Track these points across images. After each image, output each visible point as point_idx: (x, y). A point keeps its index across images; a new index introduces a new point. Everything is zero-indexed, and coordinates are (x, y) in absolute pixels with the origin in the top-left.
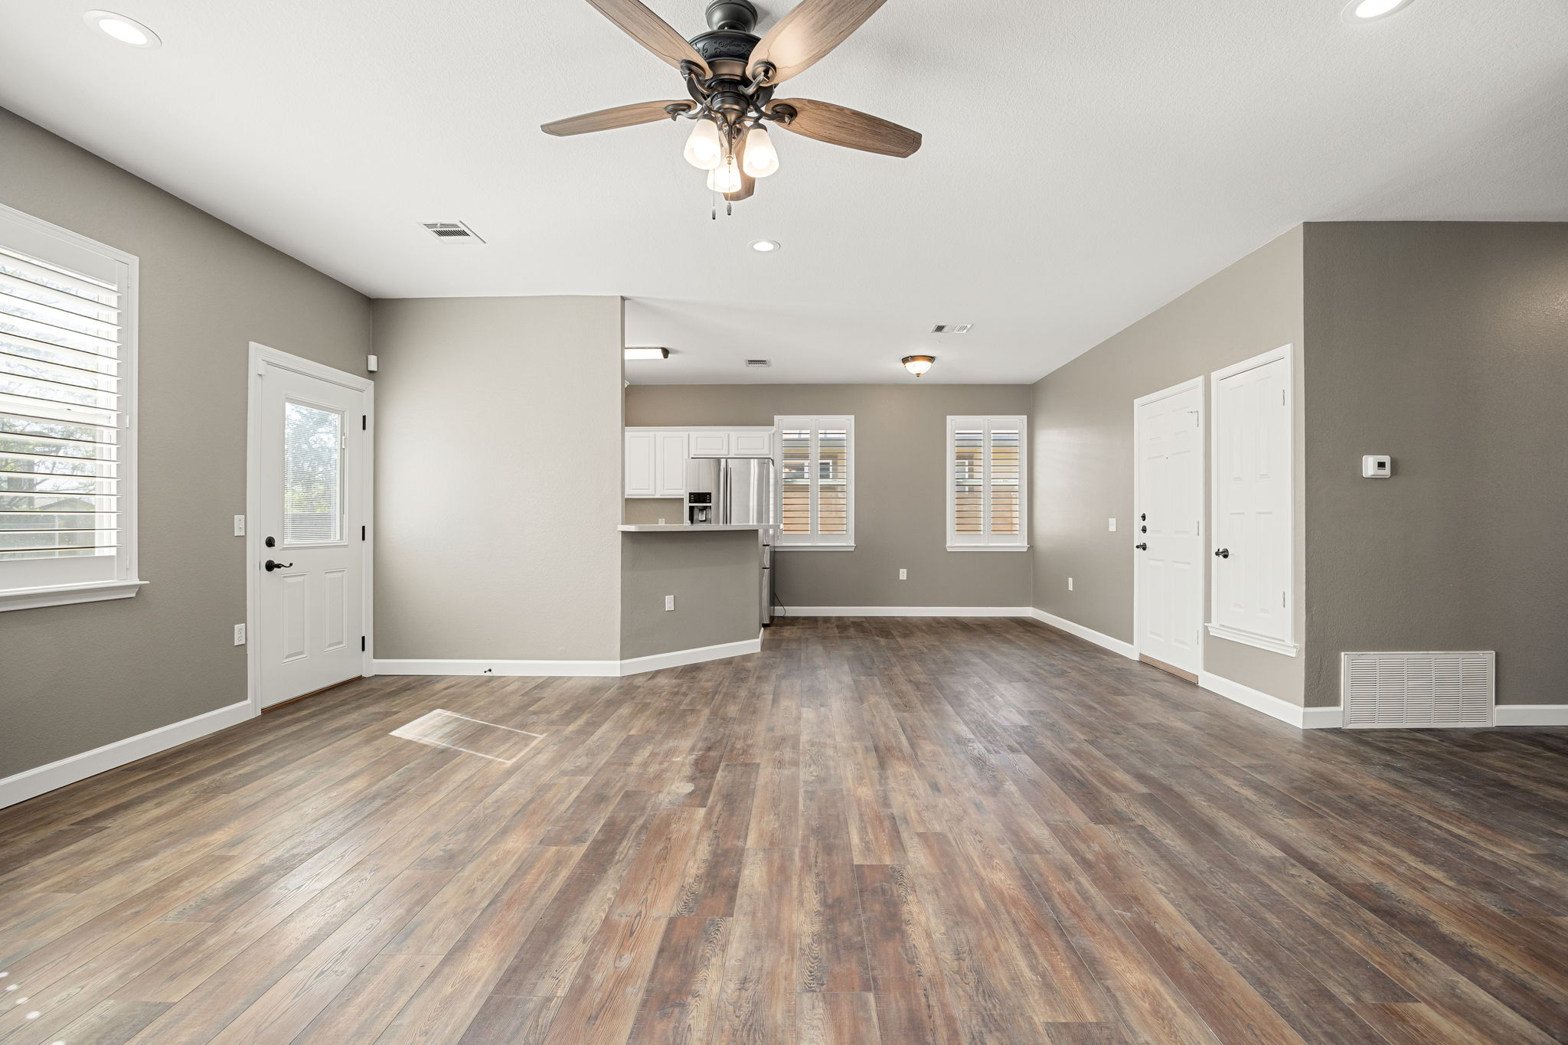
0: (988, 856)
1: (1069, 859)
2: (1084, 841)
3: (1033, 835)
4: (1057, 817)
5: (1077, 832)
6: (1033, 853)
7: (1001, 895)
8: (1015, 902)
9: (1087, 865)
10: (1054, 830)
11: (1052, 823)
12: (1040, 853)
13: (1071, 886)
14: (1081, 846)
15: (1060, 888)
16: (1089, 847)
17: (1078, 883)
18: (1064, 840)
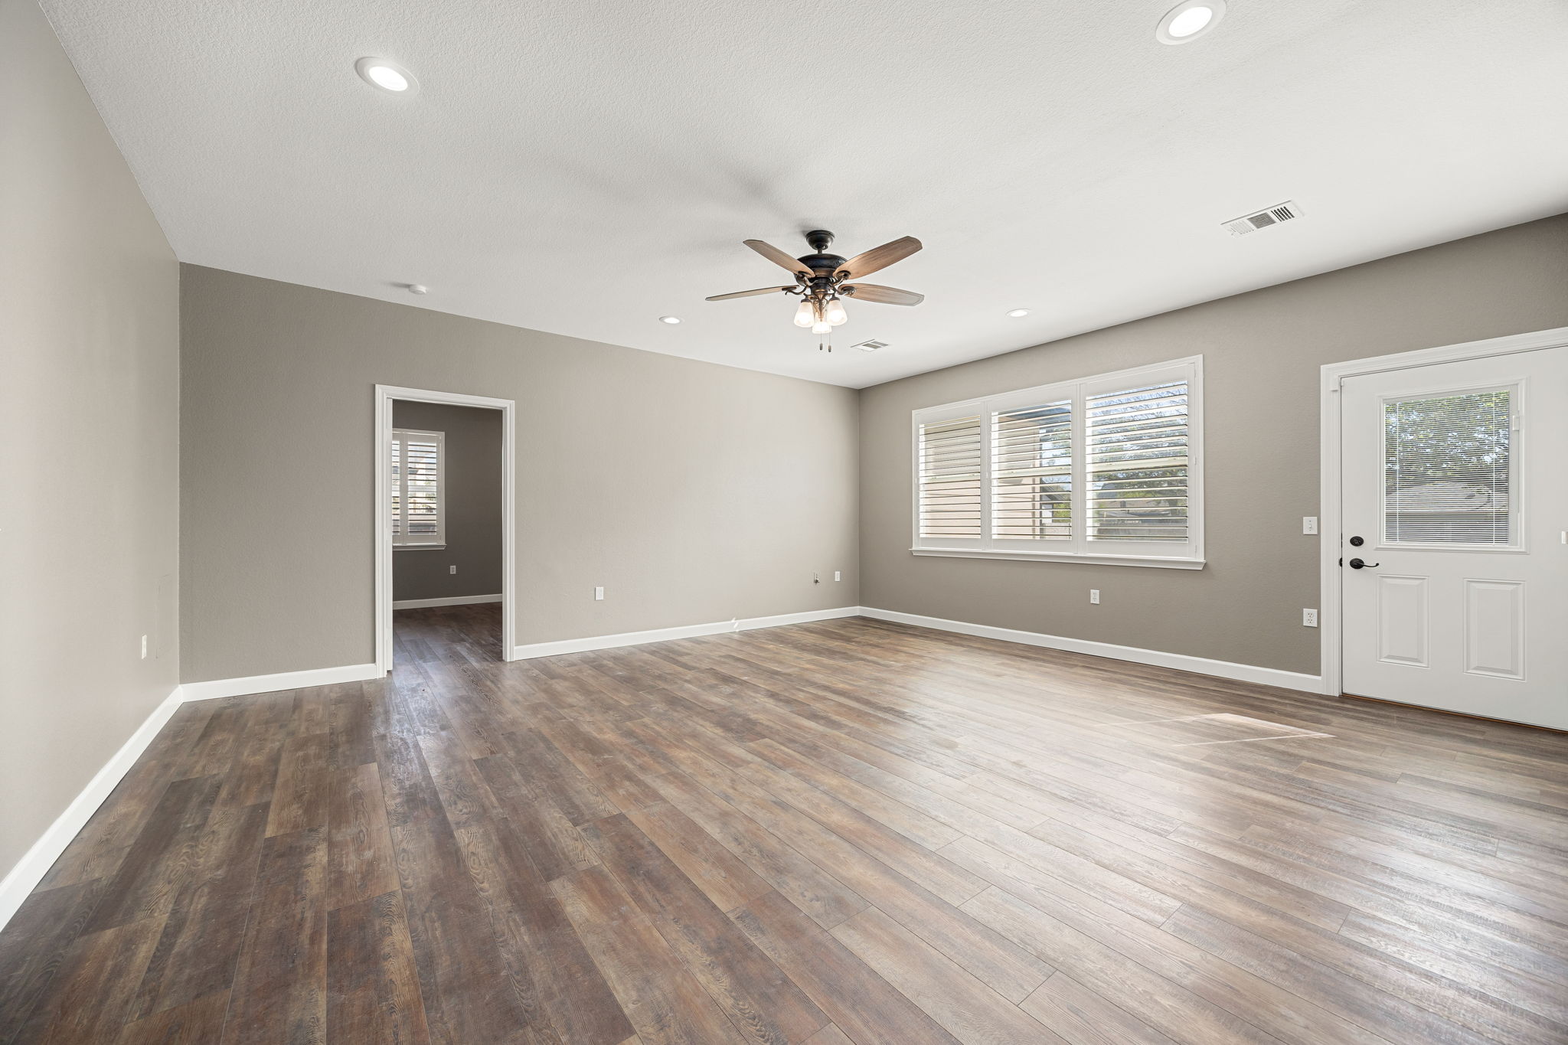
0: (695, 763)
1: (642, 777)
2: (631, 794)
3: (672, 786)
4: (656, 809)
5: (637, 800)
6: (667, 774)
7: (677, 747)
8: (669, 746)
9: (630, 777)
10: (656, 796)
11: (659, 802)
12: (663, 775)
13: (639, 761)
14: (633, 789)
15: (645, 759)
16: (627, 791)
17: (634, 764)
18: (647, 790)
